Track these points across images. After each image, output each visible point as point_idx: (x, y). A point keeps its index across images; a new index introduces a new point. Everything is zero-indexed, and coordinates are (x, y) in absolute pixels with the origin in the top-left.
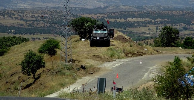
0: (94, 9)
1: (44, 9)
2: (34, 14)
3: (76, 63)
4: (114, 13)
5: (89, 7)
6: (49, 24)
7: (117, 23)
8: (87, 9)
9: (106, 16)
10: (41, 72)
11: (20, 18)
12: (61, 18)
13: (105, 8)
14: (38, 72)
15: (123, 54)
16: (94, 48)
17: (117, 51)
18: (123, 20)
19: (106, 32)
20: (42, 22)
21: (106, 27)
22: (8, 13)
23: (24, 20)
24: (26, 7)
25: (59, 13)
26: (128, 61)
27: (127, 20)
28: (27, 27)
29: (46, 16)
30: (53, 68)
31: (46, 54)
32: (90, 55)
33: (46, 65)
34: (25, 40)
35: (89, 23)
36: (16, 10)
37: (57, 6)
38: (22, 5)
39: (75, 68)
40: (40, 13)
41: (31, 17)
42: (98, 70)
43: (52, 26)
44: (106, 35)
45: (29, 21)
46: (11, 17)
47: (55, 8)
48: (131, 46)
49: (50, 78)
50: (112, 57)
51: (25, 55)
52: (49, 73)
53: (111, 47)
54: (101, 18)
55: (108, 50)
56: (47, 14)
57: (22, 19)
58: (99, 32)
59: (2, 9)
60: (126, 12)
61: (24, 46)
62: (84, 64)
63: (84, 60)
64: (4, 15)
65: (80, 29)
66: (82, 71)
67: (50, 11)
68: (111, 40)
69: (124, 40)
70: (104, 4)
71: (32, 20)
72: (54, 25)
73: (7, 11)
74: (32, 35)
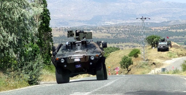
0: (160, 23)
1: (124, 24)
2: (117, 29)
3: (150, 61)
4: (175, 25)
5: (157, 22)
6: (129, 35)
7: (178, 33)
8: (155, 23)
9: (169, 28)
10: (131, 67)
11: (107, 32)
12: (137, 31)
13: (168, 22)
14: (130, 67)
15: (177, 56)
16: (160, 52)
17: (173, 54)
18: (182, 30)
19: (166, 43)
20: (123, 34)
21: (166, 40)
22: (98, 29)
23: (110, 33)
24: (111, 24)
25: (135, 27)
26: (180, 59)
27: (185, 30)
28: (113, 38)
29: (126, 30)
30: (137, 65)
31: (132, 57)
32: (158, 56)
33: (134, 63)
34: (117, 49)
35: (156, 38)
36: (104, 26)
37: (133, 22)
38: (108, 23)
39: (150, 64)
40: (121, 27)
41: (115, 31)
42: (163, 64)
43: (130, 36)
44: (167, 45)
45: (114, 33)
46: (101, 32)
47: (131, 23)
48: (181, 50)
49: (136, 70)
50: (170, 57)
51: (122, 58)
52: (136, 68)
53: (170, 51)
54: (166, 30)
55: (168, 53)
56: (126, 28)
57: (109, 33)
58: (162, 43)
59: (94, 26)
60: (183, 24)
61: (118, 52)
62: (155, 62)
63: (154, 59)
64: (96, 30)
65: (151, 42)
66: (154, 66)
67: (128, 26)
68: (169, 47)
69: (177, 47)
70: (167, 19)
71: (116, 33)
72: (132, 36)
73: (98, 28)
74: (117, 44)
